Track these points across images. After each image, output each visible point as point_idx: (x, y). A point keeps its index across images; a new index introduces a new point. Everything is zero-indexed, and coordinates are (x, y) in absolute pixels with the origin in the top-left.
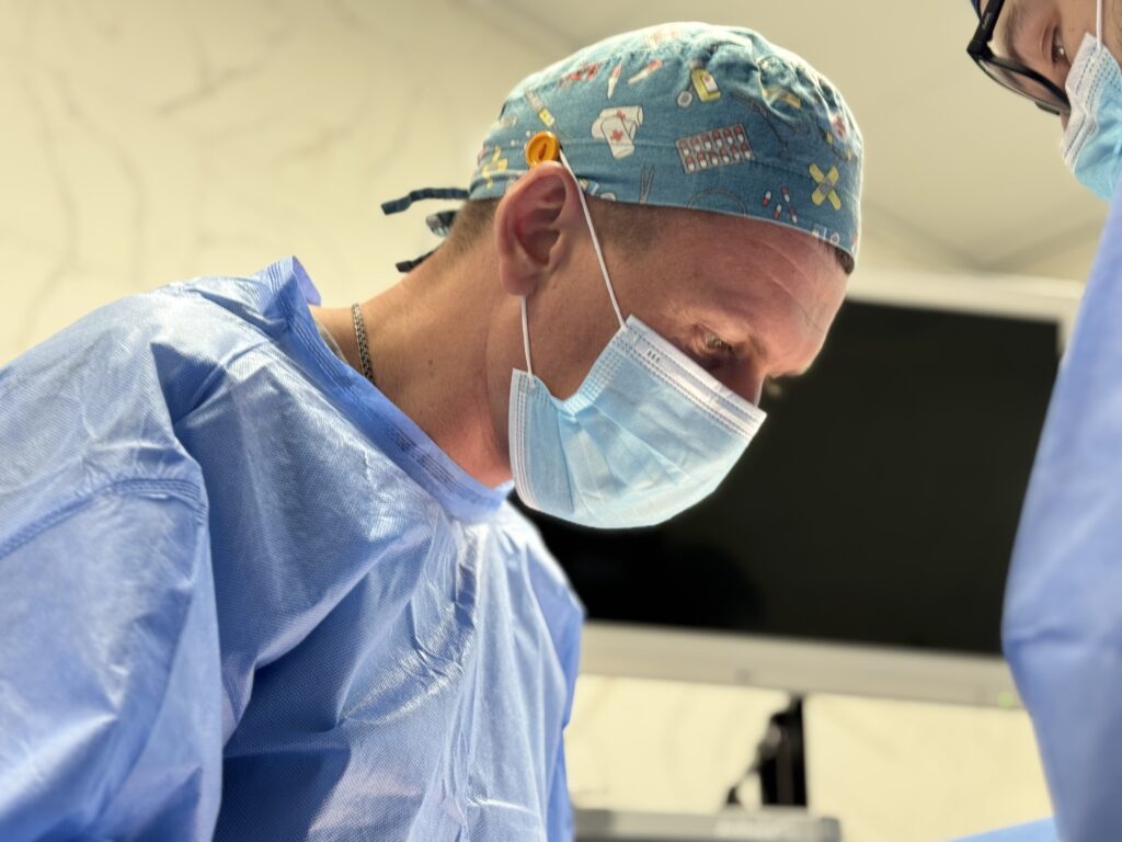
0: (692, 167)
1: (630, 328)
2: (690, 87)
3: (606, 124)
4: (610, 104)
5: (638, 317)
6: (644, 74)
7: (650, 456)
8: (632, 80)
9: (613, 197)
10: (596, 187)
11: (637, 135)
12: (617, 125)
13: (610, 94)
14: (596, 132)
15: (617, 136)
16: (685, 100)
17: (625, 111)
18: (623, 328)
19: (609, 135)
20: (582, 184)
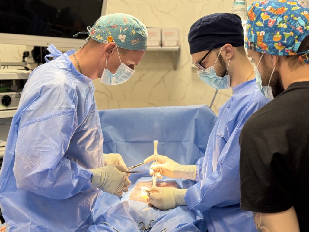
0: (132, 44)
1: (123, 64)
2: (132, 33)
3: (120, 37)
4: (121, 34)
5: (124, 63)
6: (125, 29)
7: (122, 79)
8: (124, 30)
9: (121, 47)
10: (119, 46)
11: (125, 39)
12: (122, 37)
13: (120, 32)
14: (119, 38)
15: (122, 39)
16: (131, 34)
17: (123, 35)
18: (122, 64)
19: (121, 39)
20: (117, 45)
